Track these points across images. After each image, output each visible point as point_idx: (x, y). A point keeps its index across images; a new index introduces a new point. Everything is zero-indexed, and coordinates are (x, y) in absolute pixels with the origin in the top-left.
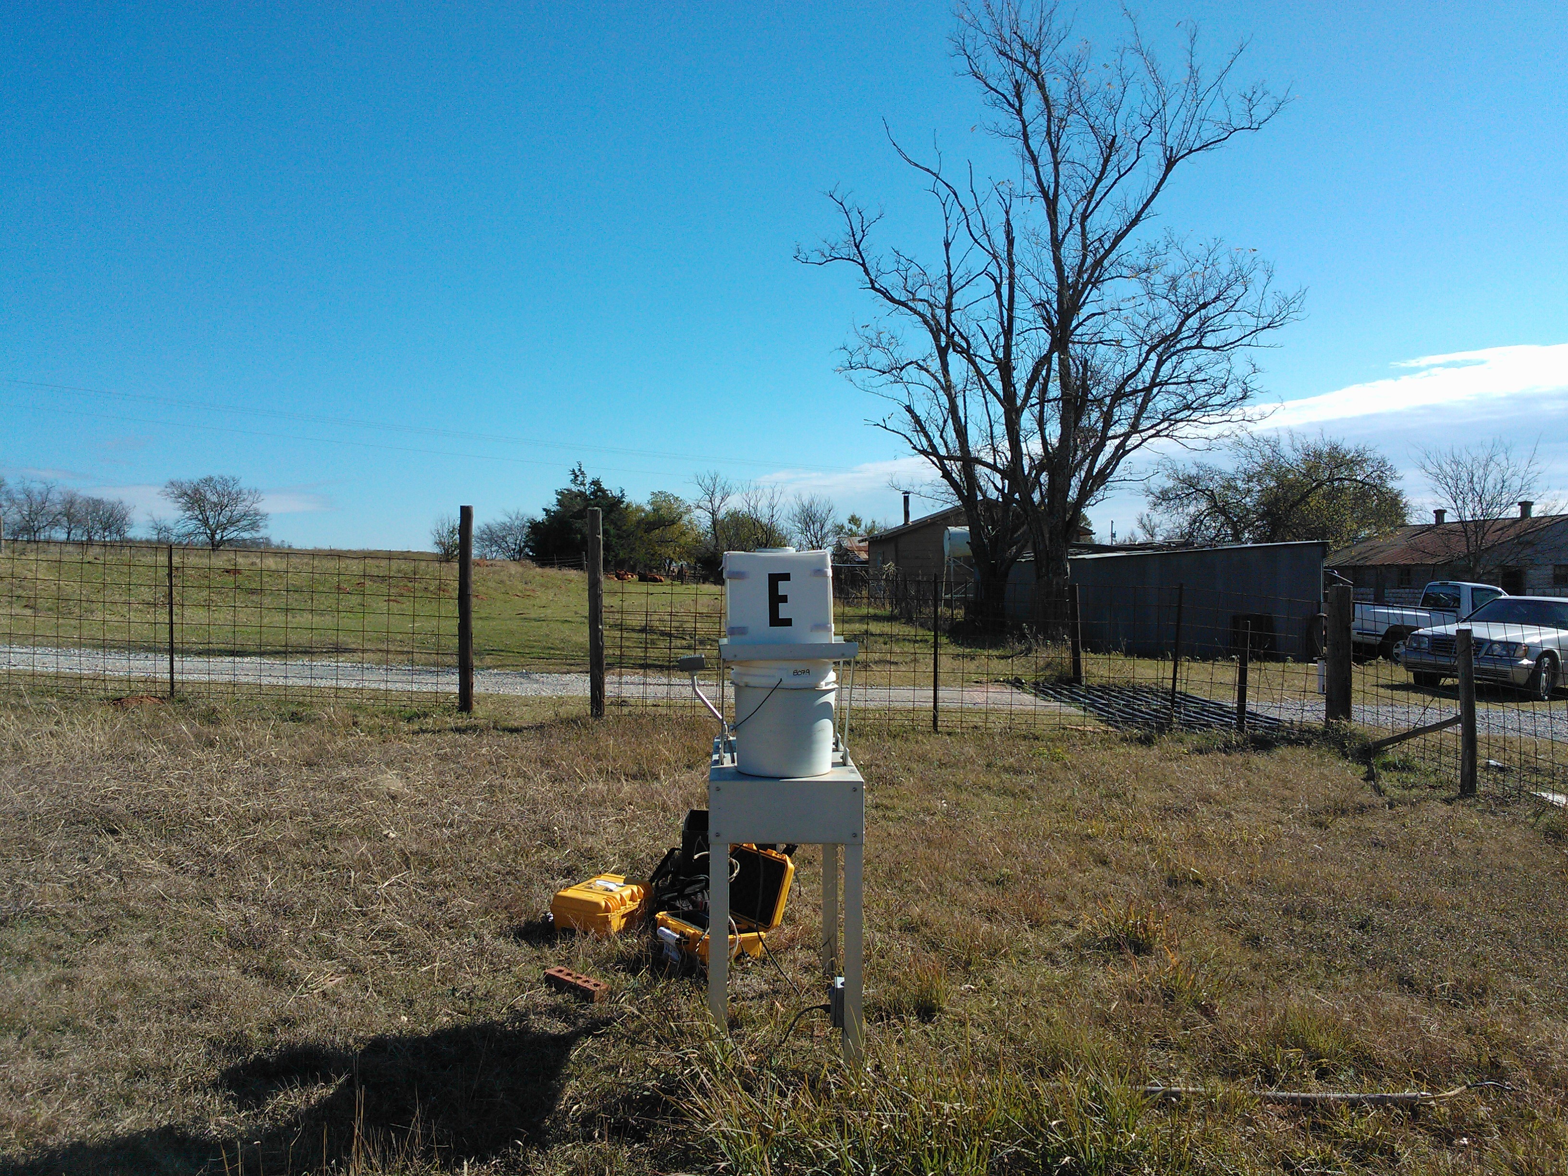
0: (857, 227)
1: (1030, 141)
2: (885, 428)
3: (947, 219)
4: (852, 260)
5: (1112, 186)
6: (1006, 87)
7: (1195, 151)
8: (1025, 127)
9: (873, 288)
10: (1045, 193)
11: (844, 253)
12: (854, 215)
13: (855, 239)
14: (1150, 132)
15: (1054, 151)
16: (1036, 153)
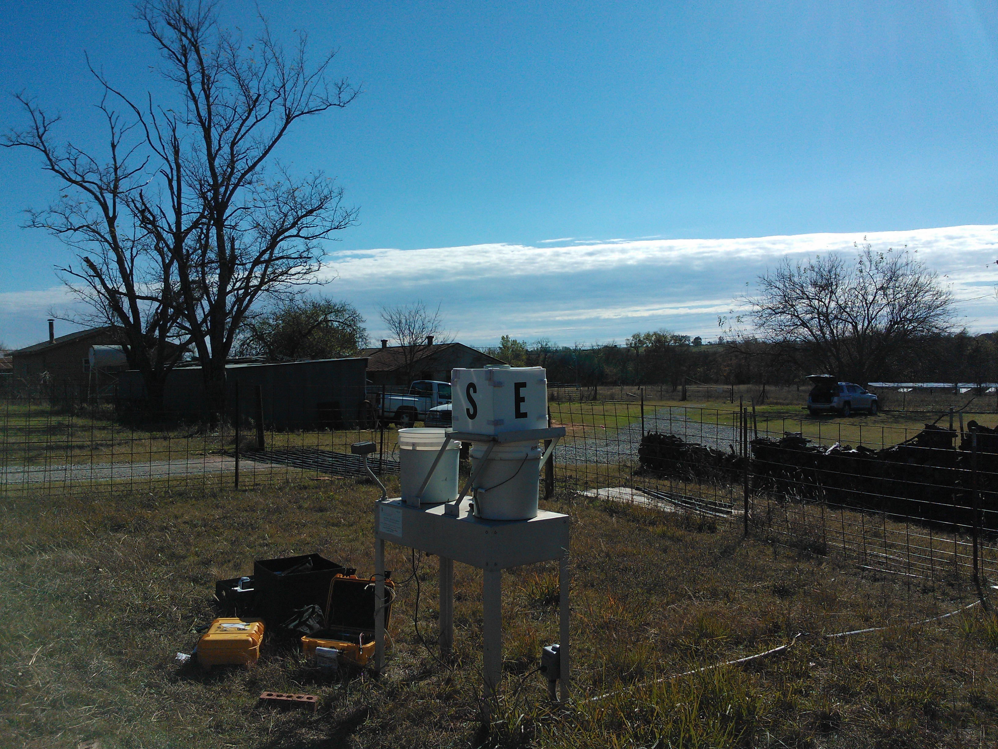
0: (40, 124)
1: (192, 86)
2: (71, 272)
3: (112, 128)
4: (35, 147)
5: (252, 127)
6: (176, 47)
7: (306, 113)
8: (188, 76)
9: (53, 169)
10: (203, 125)
11: (29, 140)
12: (37, 114)
13: (38, 132)
14: (279, 96)
15: (207, 97)
16: (197, 96)
